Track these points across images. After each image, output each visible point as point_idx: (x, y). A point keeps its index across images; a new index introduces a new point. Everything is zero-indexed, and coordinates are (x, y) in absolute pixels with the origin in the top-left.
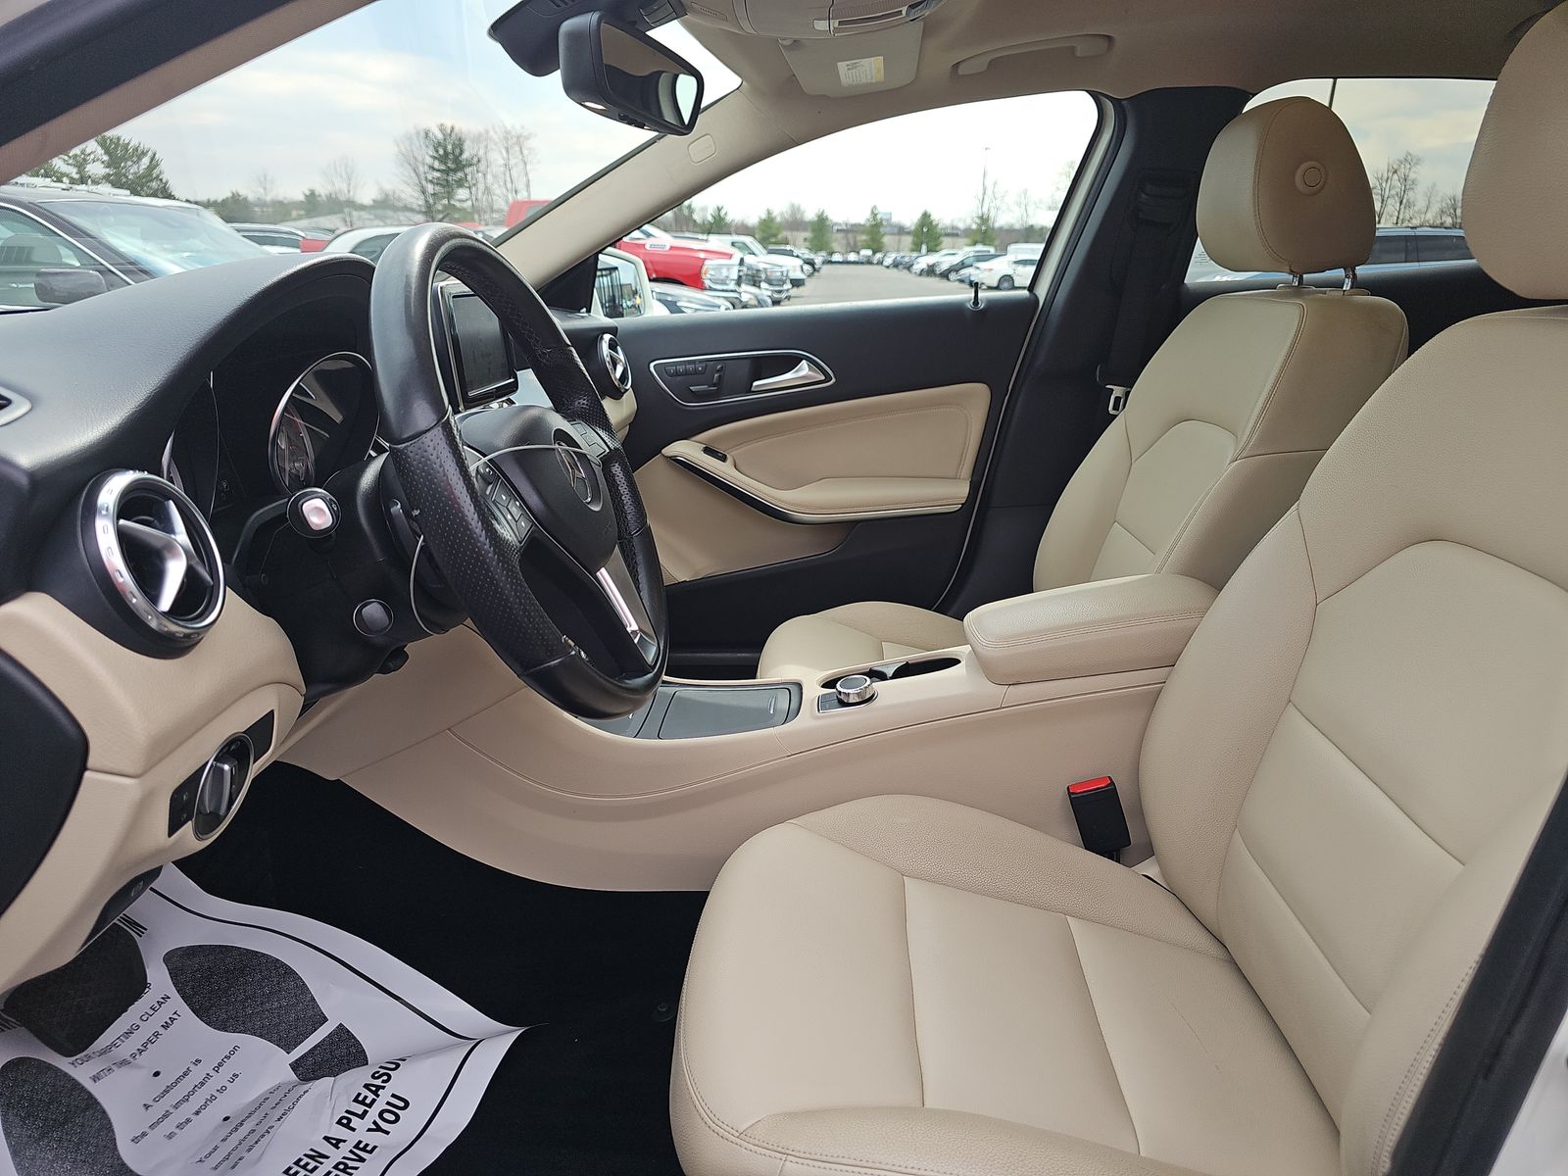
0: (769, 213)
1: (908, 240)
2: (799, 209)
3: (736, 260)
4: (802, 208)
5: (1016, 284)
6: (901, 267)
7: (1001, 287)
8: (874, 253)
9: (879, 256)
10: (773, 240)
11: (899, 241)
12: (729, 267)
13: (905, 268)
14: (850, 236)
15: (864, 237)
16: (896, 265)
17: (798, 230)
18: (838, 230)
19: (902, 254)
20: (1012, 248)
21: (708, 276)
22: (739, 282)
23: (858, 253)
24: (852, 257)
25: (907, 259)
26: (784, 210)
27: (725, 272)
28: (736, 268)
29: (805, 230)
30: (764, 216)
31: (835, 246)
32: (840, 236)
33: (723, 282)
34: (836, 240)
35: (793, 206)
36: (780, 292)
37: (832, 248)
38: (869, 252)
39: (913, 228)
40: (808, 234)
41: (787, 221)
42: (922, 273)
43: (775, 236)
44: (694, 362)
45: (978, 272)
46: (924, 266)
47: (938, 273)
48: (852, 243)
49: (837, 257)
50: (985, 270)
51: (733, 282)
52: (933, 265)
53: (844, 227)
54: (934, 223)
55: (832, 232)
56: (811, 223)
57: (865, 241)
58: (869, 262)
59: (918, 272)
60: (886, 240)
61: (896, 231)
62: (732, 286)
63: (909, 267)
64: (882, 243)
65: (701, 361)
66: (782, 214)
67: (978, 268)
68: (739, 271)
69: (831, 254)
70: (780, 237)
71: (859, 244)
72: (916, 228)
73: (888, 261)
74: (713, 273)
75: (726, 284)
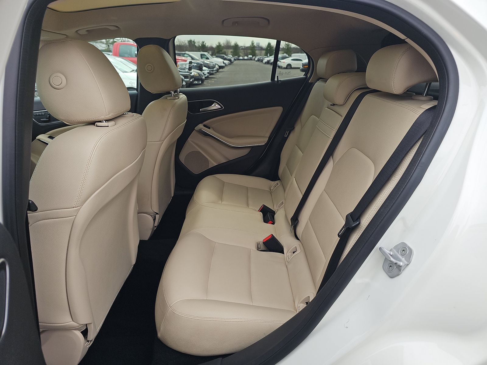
0: (219, 43)
1: (264, 52)
2: (229, 42)
3: (188, 62)
4: (230, 42)
5: (292, 67)
6: (260, 61)
7: (288, 68)
8: (253, 57)
9: (254, 57)
10: (221, 52)
11: (261, 52)
12: (186, 64)
13: (261, 61)
14: (245, 51)
15: (250, 51)
16: (258, 60)
17: (229, 49)
18: (242, 49)
19: (261, 57)
20: (293, 55)
21: (179, 67)
22: (190, 69)
23: (248, 56)
24: (246, 58)
25: (261, 59)
26: (224, 42)
27: (184, 66)
28: (188, 65)
29: (231, 49)
30: (218, 44)
31: (241, 54)
32: (242, 51)
33: (184, 69)
34: (241, 52)
35: (227, 41)
36: (213, 71)
37: (239, 55)
38: (251, 56)
39: (265, 48)
40: (232, 50)
41: (226, 46)
42: (266, 63)
43: (221, 51)
44: (41, 112)
45: (280, 63)
46: (266, 61)
47: (270, 63)
48: (246, 53)
49: (241, 58)
50: (282, 62)
51: (187, 69)
52: (269, 60)
53: (243, 48)
54: (272, 46)
55: (240, 49)
56: (233, 46)
57: (250, 52)
58: (251, 59)
59: (264, 62)
60: (257, 52)
61: (260, 49)
62: (187, 70)
63: (262, 61)
64: (256, 53)
65: (43, 112)
66: (224, 44)
67: (280, 62)
68: (189, 66)
69: (239, 57)
70: (223, 51)
71: (248, 53)
72: (266, 48)
73: (256, 59)
74: (180, 66)
75: (185, 70)
